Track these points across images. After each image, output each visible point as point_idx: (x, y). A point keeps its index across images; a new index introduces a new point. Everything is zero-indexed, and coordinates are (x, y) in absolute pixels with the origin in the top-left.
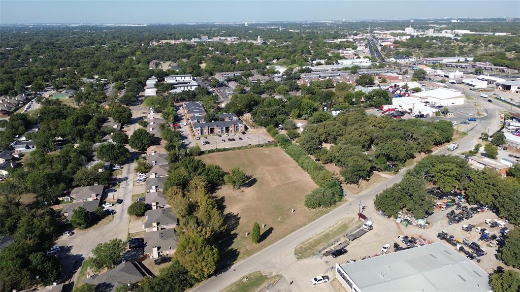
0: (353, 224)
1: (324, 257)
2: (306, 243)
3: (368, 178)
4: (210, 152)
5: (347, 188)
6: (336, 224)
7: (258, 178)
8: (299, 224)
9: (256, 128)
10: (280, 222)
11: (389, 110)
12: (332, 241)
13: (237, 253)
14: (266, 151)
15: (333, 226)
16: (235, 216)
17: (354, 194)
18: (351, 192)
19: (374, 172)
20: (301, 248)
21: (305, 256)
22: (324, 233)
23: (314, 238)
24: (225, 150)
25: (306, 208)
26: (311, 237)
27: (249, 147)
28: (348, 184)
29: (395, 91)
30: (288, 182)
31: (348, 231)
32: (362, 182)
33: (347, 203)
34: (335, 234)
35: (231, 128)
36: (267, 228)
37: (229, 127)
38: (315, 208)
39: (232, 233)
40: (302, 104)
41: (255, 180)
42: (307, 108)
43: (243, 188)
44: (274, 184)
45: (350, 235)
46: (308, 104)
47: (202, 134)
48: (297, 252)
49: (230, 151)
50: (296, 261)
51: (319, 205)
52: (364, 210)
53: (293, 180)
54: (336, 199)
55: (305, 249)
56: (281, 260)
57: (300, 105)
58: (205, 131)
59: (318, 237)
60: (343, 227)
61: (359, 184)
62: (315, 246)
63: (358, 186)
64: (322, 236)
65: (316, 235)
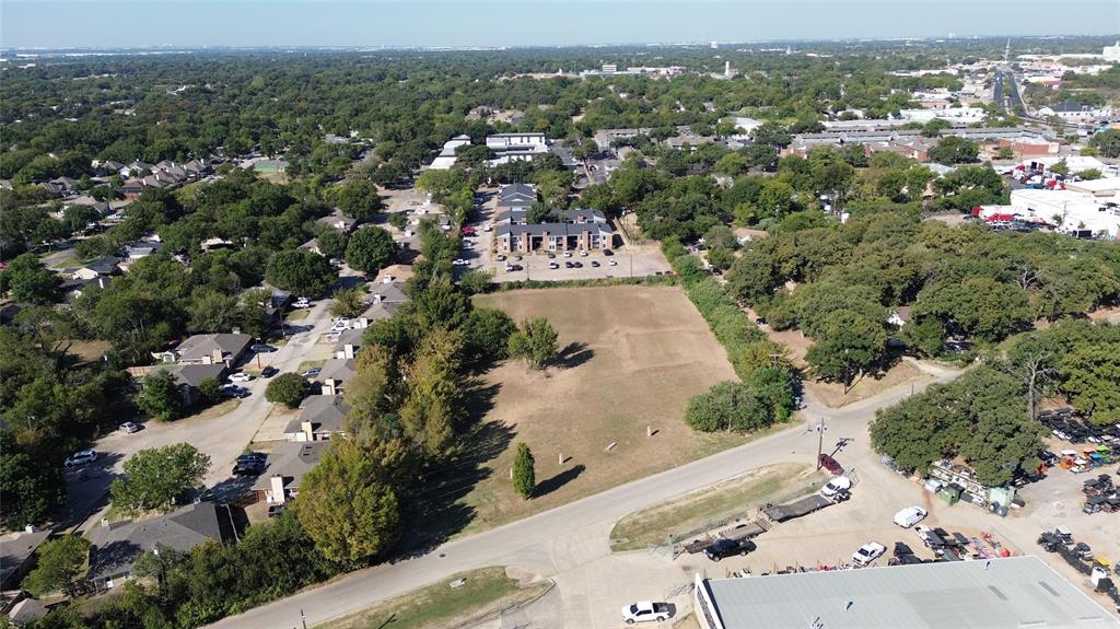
0: (799, 480)
1: (687, 555)
2: (653, 512)
3: (881, 372)
4: (511, 286)
5: (816, 391)
6: (752, 475)
7: (598, 349)
8: (653, 465)
9: (643, 243)
10: (609, 455)
11: (996, 217)
12: (722, 517)
13: (469, 515)
14: (644, 293)
15: (742, 479)
16: (505, 428)
17: (829, 406)
18: (824, 400)
19: (904, 358)
20: (634, 523)
21: (638, 544)
22: (709, 494)
23: (678, 504)
24: (548, 284)
25: (689, 430)
26: (669, 500)
27: (610, 282)
28: (822, 382)
29: (1029, 178)
30: (670, 364)
31: (775, 498)
32: (863, 382)
33: (800, 427)
34: (740, 498)
35: (582, 241)
36: (570, 466)
37: (576, 238)
38: (712, 432)
39: (481, 466)
40: (763, 192)
41: (589, 355)
42: (773, 201)
43: (551, 370)
44: (630, 366)
45: (778, 507)
46: (777, 193)
47: (512, 250)
48: (618, 533)
49: (559, 289)
50: (607, 555)
51: (722, 425)
52: (842, 448)
53: (682, 362)
54: (775, 416)
55: (643, 527)
56: (569, 546)
57: (757, 194)
58: (520, 243)
59: (689, 501)
60: (767, 483)
61: (853, 384)
62: (674, 523)
63: (848, 388)
64: (700, 500)
65: (687, 496)
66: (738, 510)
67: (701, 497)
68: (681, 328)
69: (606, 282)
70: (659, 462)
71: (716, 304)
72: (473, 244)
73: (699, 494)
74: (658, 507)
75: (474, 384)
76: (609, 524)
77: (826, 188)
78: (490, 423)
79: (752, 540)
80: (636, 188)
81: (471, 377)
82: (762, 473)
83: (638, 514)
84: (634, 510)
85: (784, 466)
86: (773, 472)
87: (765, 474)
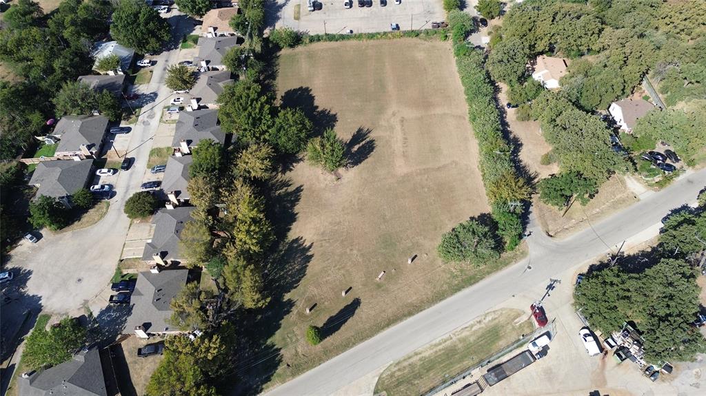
0: (514, 329)
2: (406, 364)
6: (480, 322)
10: (379, 286)
15: (472, 326)
41: (371, 147)
43: (340, 171)
55: (398, 380)
59: (432, 351)
60: (489, 332)
64: (440, 350)
65: (432, 346)
66: (465, 364)
67: (441, 347)
73: (440, 344)
74: (410, 358)
76: (374, 377)
81: (279, 175)
82: (487, 319)
83: (395, 366)
84: (392, 362)
85: (504, 312)
86: (495, 319)
87: (489, 321)
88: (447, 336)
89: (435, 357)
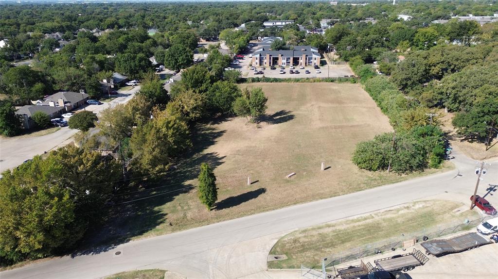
0: (453, 216)
2: (314, 233)
4: (253, 80)
5: (461, 148)
6: (408, 208)
7: (299, 114)
8: (322, 192)
9: (339, 63)
10: (288, 181)
12: (379, 244)
14: (335, 86)
15: (398, 210)
16: (217, 158)
17: (473, 158)
18: (468, 154)
20: (295, 241)
21: (294, 263)
22: (368, 221)
23: (338, 228)
24: (276, 80)
25: (355, 168)
26: (333, 222)
27: (314, 79)
28: (465, 142)
30: (345, 124)
33: (450, 172)
34: (395, 228)
35: (302, 61)
36: (255, 188)
37: (298, 58)
38: (375, 171)
39: (187, 183)
40: (417, 35)
41: (291, 117)
42: (424, 40)
43: (262, 124)
44: (317, 124)
45: (436, 241)
46: (427, 35)
47: (261, 65)
48: (278, 249)
49: (283, 83)
50: (262, 271)
51: (383, 166)
52: (492, 192)
53: (356, 124)
54: (428, 163)
55: (303, 246)
56: (230, 257)
57: (413, 36)
58: (265, 61)
59: (348, 226)
60: (422, 217)
61: (492, 143)
62: (332, 245)
63: (489, 147)
64: (359, 226)
65: (347, 221)
66: (394, 239)
67: (360, 223)
68: (357, 105)
69: (311, 80)
70: (328, 190)
71: (384, 88)
72: (240, 63)
73: (358, 220)
74: (320, 228)
75: (209, 129)
76: (273, 239)
77: (458, 35)
78: (208, 154)
79: (408, 272)
80: (338, 35)
81: (209, 125)
82: (417, 206)
83: (300, 233)
84: (297, 229)
85: (437, 203)
86: (427, 207)
87: (420, 208)
88: (368, 215)
89: (353, 231)
